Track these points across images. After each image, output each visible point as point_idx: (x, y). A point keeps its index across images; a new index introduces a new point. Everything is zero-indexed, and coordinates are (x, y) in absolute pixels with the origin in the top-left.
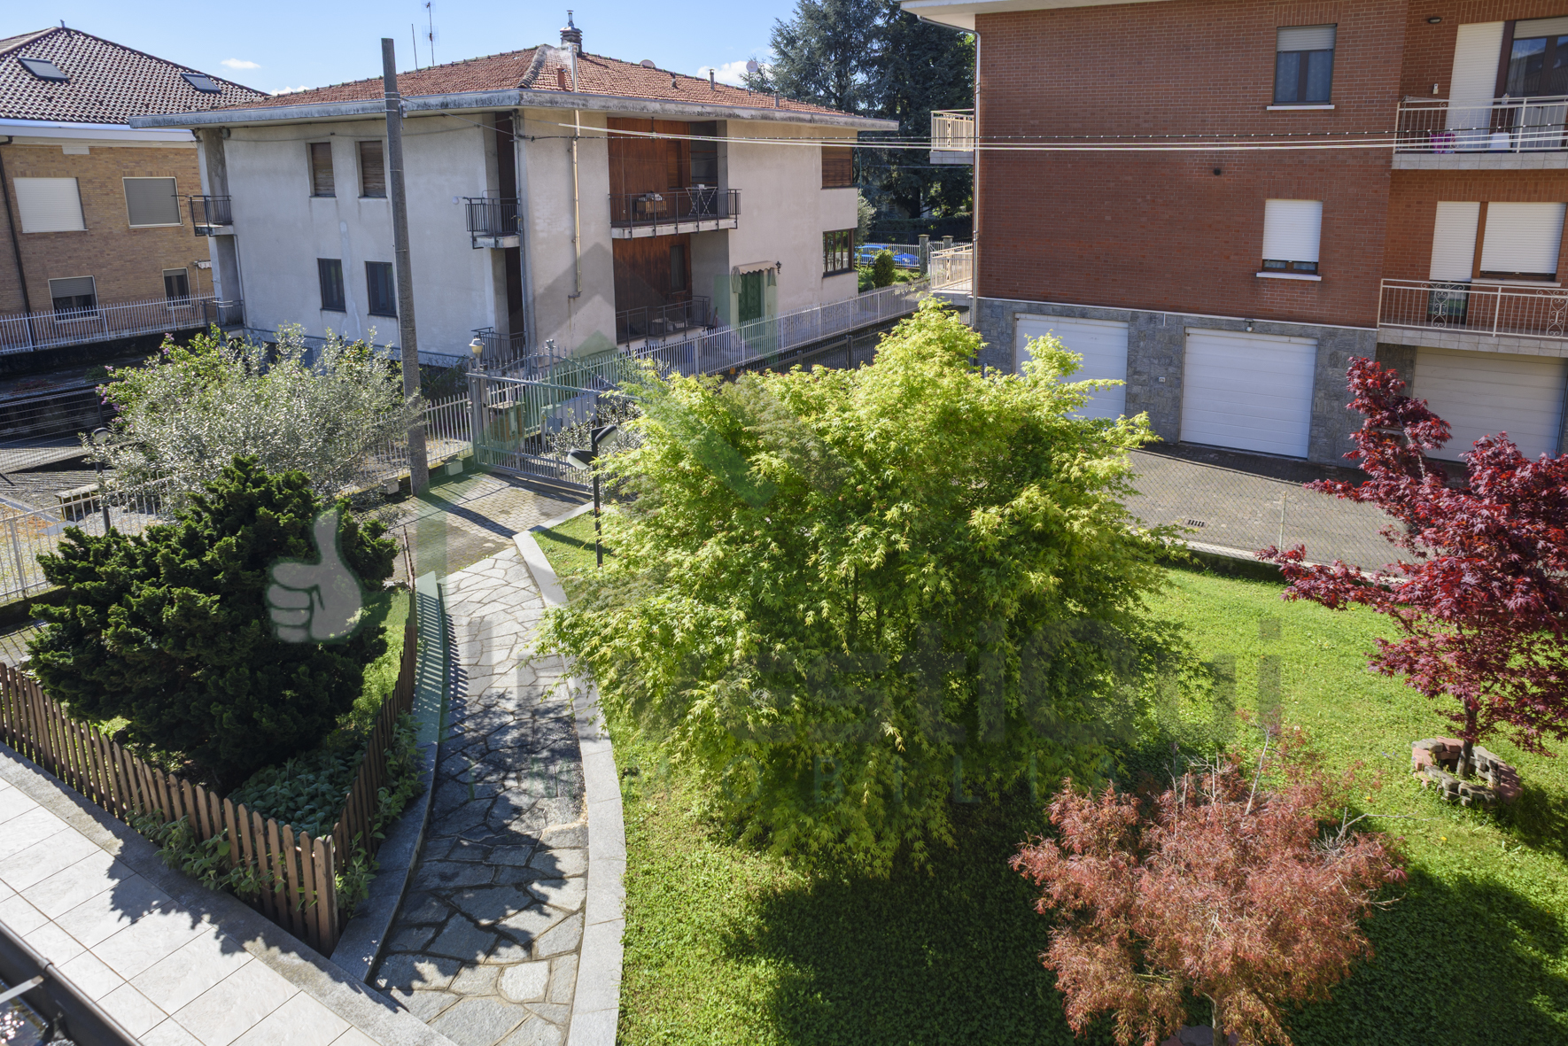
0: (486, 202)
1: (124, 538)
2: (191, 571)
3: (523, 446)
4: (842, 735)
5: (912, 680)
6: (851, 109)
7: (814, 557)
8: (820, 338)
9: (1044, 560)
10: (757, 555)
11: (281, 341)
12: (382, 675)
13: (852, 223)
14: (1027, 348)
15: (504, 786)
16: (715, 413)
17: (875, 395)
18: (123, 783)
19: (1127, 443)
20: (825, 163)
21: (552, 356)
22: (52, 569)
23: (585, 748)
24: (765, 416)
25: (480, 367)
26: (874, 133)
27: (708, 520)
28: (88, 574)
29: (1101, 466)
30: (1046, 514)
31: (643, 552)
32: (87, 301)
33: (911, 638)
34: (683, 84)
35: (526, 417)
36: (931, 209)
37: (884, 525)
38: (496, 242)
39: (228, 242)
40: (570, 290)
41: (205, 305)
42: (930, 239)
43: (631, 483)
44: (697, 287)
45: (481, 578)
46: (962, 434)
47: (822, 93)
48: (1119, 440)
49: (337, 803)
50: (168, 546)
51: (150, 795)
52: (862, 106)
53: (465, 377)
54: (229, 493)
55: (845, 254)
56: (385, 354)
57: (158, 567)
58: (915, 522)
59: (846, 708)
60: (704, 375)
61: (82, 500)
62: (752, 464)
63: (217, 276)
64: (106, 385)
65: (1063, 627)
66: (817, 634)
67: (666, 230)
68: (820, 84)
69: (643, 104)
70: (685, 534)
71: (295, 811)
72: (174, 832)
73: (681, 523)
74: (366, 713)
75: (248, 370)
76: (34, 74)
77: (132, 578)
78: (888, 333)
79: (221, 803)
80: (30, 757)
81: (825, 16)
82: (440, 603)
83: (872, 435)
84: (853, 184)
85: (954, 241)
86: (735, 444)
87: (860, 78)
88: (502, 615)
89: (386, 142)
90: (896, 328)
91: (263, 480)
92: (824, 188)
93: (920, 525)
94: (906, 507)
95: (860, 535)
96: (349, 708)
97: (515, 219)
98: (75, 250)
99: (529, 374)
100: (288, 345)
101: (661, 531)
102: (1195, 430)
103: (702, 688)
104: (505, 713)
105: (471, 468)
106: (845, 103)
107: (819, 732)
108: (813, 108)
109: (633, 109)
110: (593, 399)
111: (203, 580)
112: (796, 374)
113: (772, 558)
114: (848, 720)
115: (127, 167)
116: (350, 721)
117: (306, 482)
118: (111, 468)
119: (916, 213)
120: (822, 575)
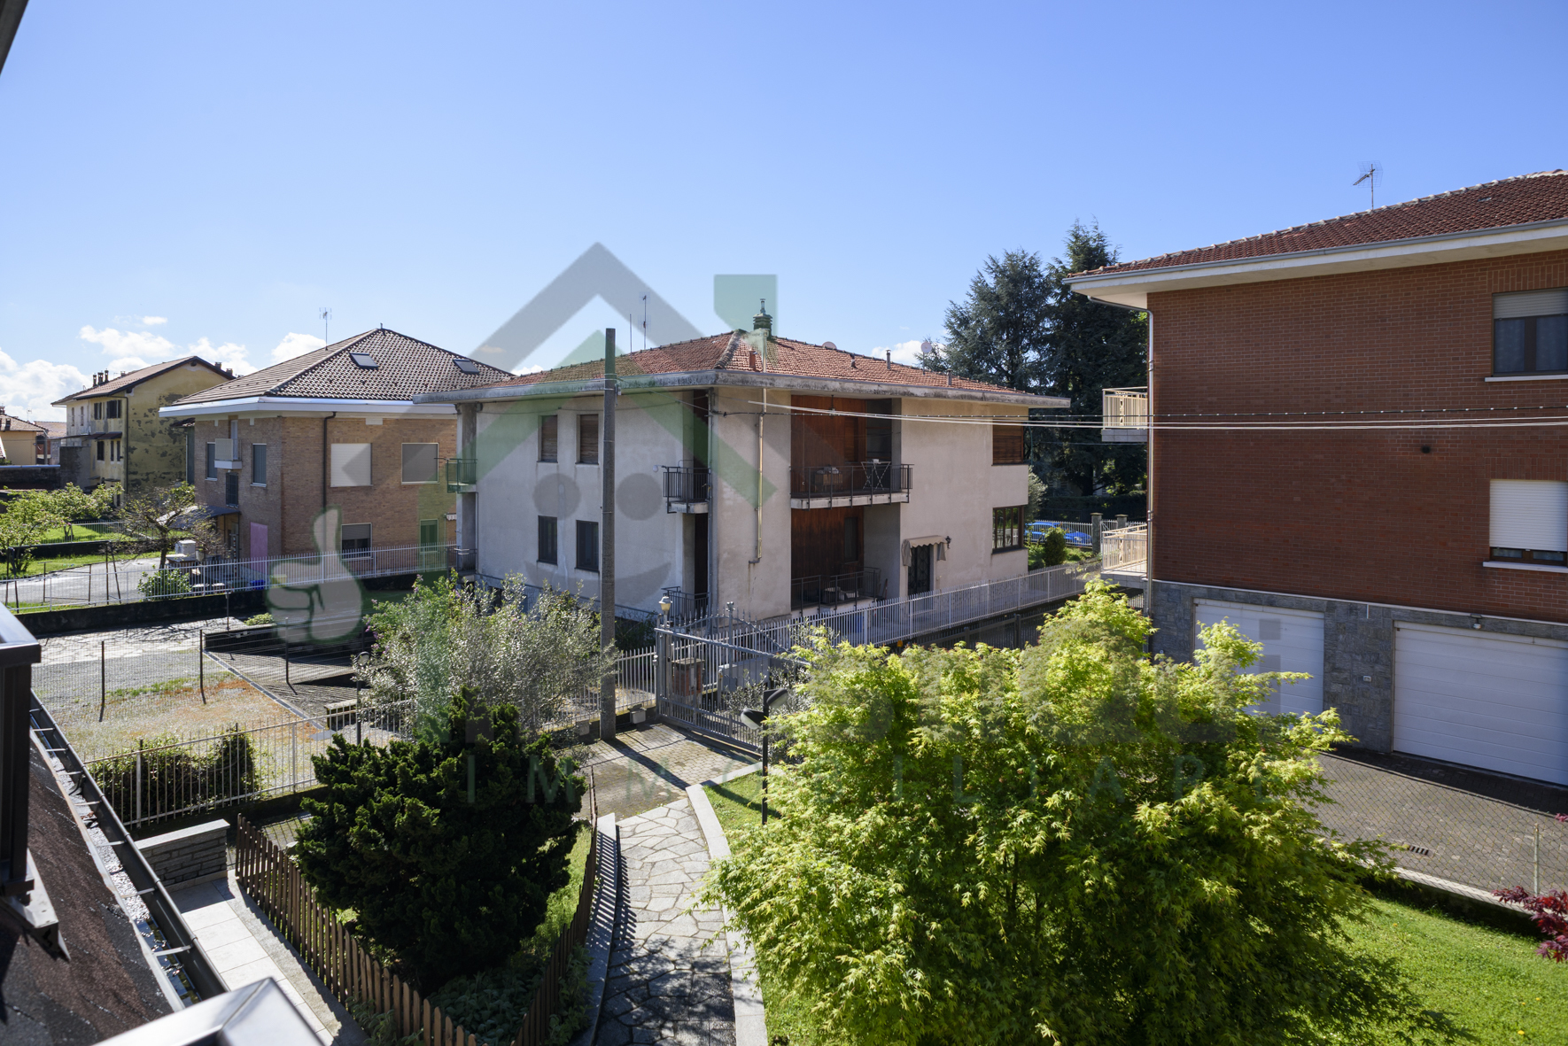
0: (682, 470)
1: (373, 749)
2: (419, 784)
3: (700, 702)
4: (996, 1031)
5: (1071, 982)
6: (1023, 387)
7: (972, 837)
8: (987, 615)
9: (1220, 867)
10: (917, 828)
11: (506, 588)
12: (564, 904)
13: (1022, 500)
14: (1200, 636)
15: (661, 1035)
16: (881, 683)
17: (1038, 676)
18: (348, 969)
19: (1316, 743)
20: (996, 440)
21: (732, 617)
22: (322, 769)
23: (739, 1008)
24: (928, 690)
25: (667, 623)
26: (1046, 411)
27: (870, 790)
28: (345, 777)
29: (1286, 769)
30: (1221, 817)
31: (806, 815)
32: (365, 544)
33: (1073, 937)
34: (862, 364)
35: (704, 674)
36: (1104, 487)
37: (1045, 811)
38: (688, 507)
39: (471, 498)
40: (750, 555)
41: (449, 552)
42: (1104, 518)
43: (799, 745)
44: (869, 558)
45: (655, 825)
46: (1129, 723)
47: (994, 371)
48: (1304, 742)
49: (515, 1022)
50: (405, 760)
51: (366, 984)
52: (1034, 383)
53: (653, 632)
54: (456, 718)
55: (1015, 530)
56: (588, 606)
57: (396, 778)
58: (1078, 812)
59: (1002, 1002)
60: (872, 645)
61: (344, 713)
62: (914, 735)
63: (459, 528)
64: (371, 615)
65: (1245, 947)
66: (973, 919)
67: (841, 502)
68: (993, 362)
69: (824, 383)
70: (846, 802)
71: (479, 1023)
72: (381, 1023)
73: (845, 790)
74: (545, 940)
75: (479, 611)
76: (357, 365)
77: (376, 784)
78: (1054, 614)
79: (422, 1004)
80: (284, 933)
81: (998, 298)
82: (617, 844)
83: (1034, 718)
84: (1024, 461)
85: (1129, 520)
86: (899, 716)
87: (1032, 356)
88: (671, 864)
89: (602, 416)
90: (1062, 610)
91: (483, 710)
92: (994, 464)
93: (1083, 815)
94: (1068, 794)
95: (1020, 819)
96: (532, 933)
97: (706, 487)
98: (362, 501)
99: (710, 634)
100: (512, 592)
101: (824, 797)
102: (1412, 737)
103: (856, 957)
104: (667, 960)
105: (650, 720)
106: (1017, 381)
107: (972, 1024)
108: (984, 386)
109: (815, 387)
110: (766, 662)
111: (427, 793)
112: (960, 651)
113: (930, 834)
114: (1003, 1015)
115: (406, 435)
116: (531, 945)
117: (516, 715)
118: (369, 687)
119: (1089, 490)
120: (979, 857)
